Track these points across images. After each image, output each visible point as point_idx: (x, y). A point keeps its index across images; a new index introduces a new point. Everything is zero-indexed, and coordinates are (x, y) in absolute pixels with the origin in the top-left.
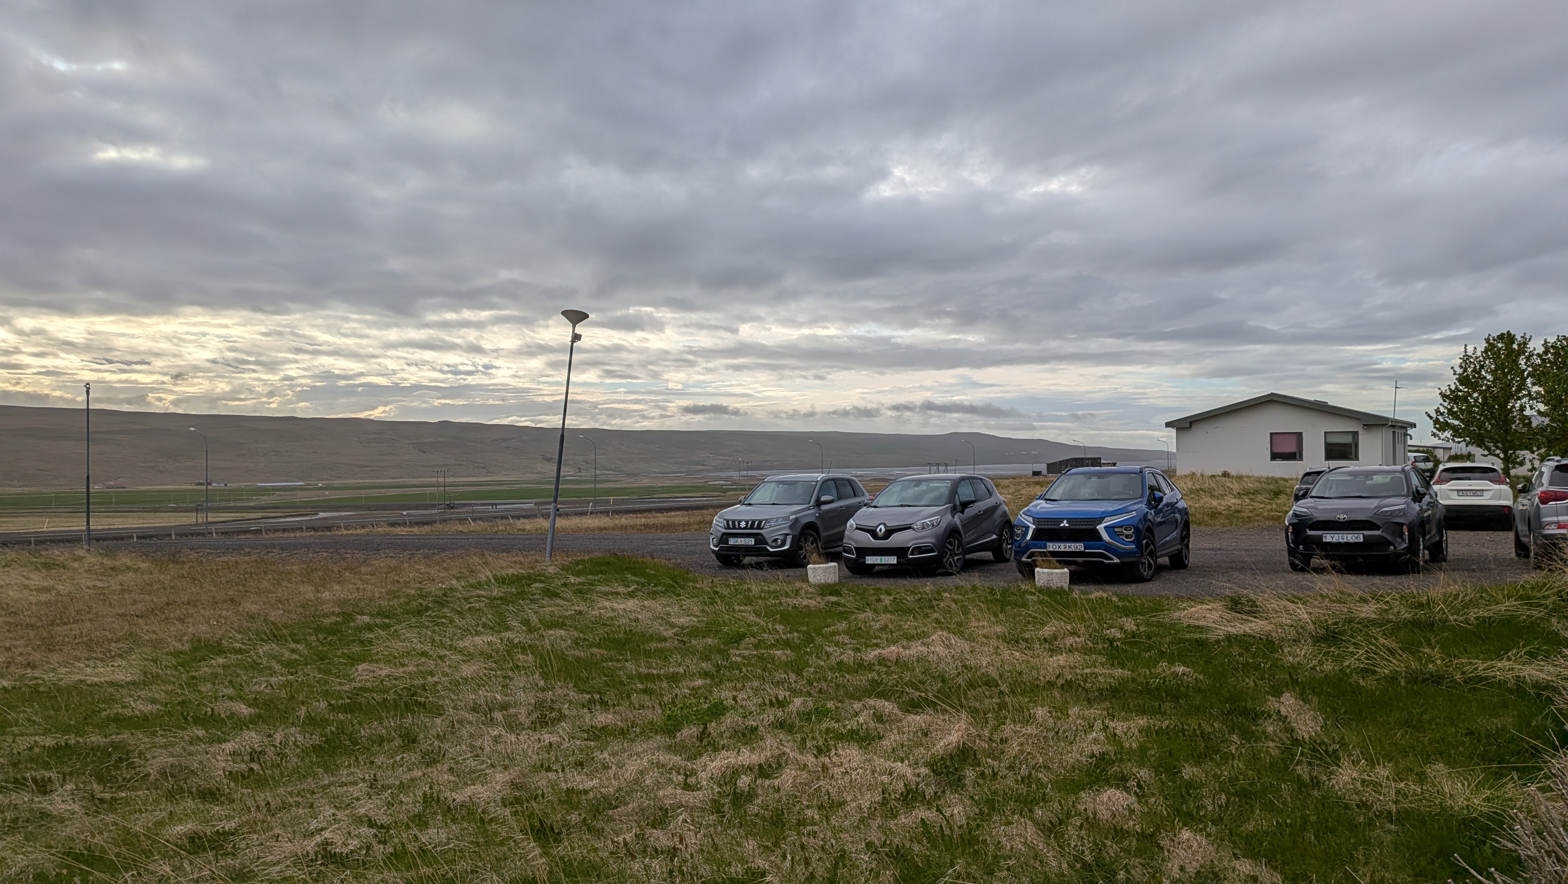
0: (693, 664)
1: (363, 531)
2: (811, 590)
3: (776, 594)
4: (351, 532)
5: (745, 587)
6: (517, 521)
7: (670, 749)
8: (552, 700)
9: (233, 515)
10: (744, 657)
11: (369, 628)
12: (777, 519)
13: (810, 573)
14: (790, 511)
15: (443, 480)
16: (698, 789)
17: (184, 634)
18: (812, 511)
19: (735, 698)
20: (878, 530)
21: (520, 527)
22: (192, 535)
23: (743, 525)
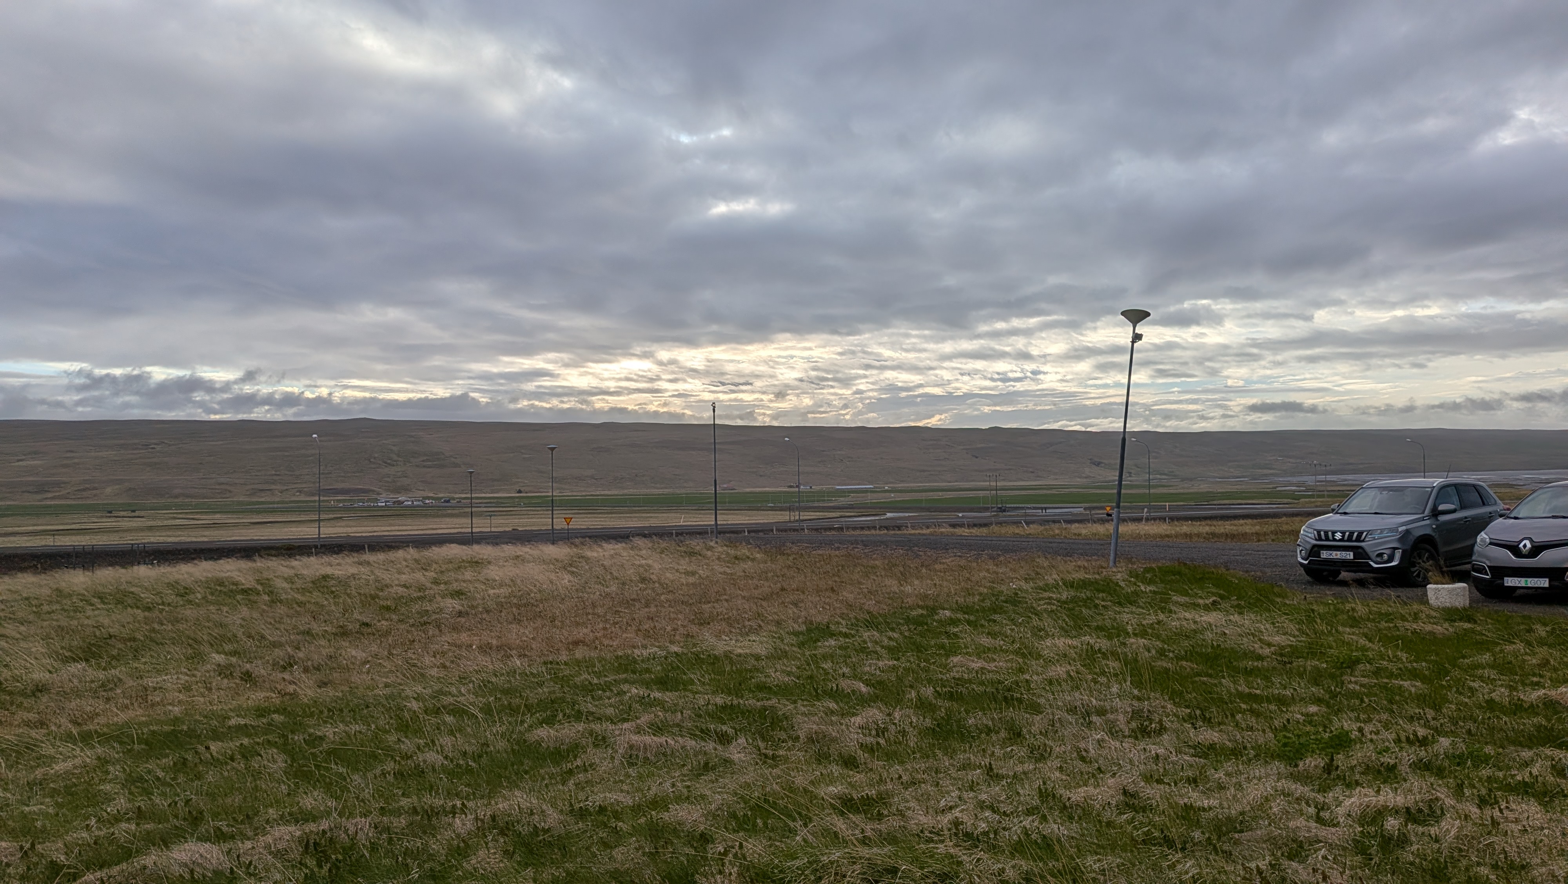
0: (1301, 687)
1: (928, 531)
2: (1434, 614)
3: (1388, 617)
4: (917, 532)
5: (1348, 606)
6: (1069, 526)
7: (1295, 777)
8: (1149, 711)
9: (818, 514)
10: (1361, 685)
11: (954, 622)
12: (1382, 531)
13: (1430, 594)
14: (1399, 521)
15: (994, 484)
16: (1334, 826)
17: (799, 617)
18: (1428, 522)
19: (1360, 730)
20: (1521, 546)
21: (1075, 531)
22: (790, 530)
23: (1338, 536)
